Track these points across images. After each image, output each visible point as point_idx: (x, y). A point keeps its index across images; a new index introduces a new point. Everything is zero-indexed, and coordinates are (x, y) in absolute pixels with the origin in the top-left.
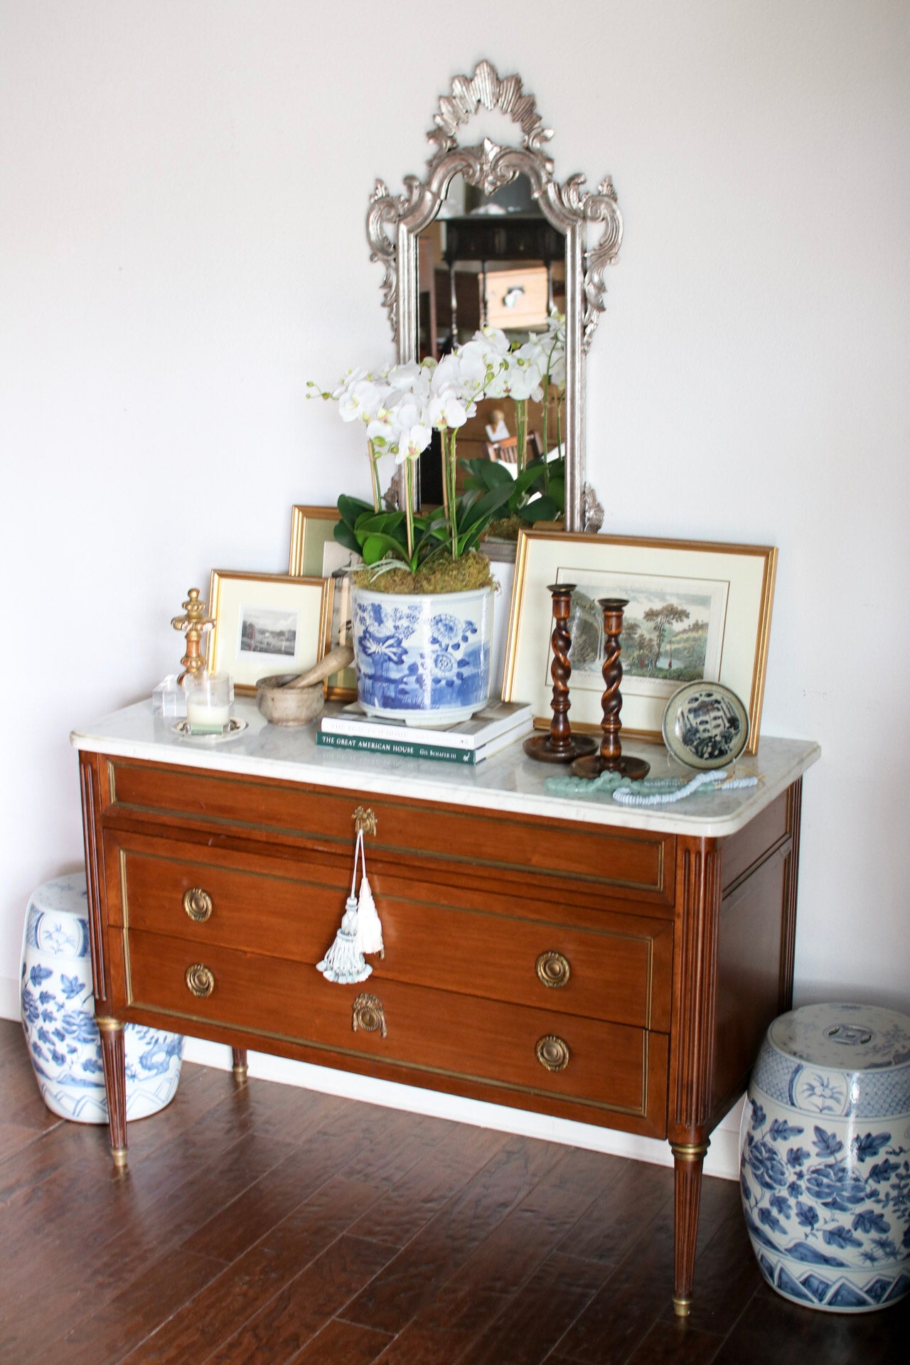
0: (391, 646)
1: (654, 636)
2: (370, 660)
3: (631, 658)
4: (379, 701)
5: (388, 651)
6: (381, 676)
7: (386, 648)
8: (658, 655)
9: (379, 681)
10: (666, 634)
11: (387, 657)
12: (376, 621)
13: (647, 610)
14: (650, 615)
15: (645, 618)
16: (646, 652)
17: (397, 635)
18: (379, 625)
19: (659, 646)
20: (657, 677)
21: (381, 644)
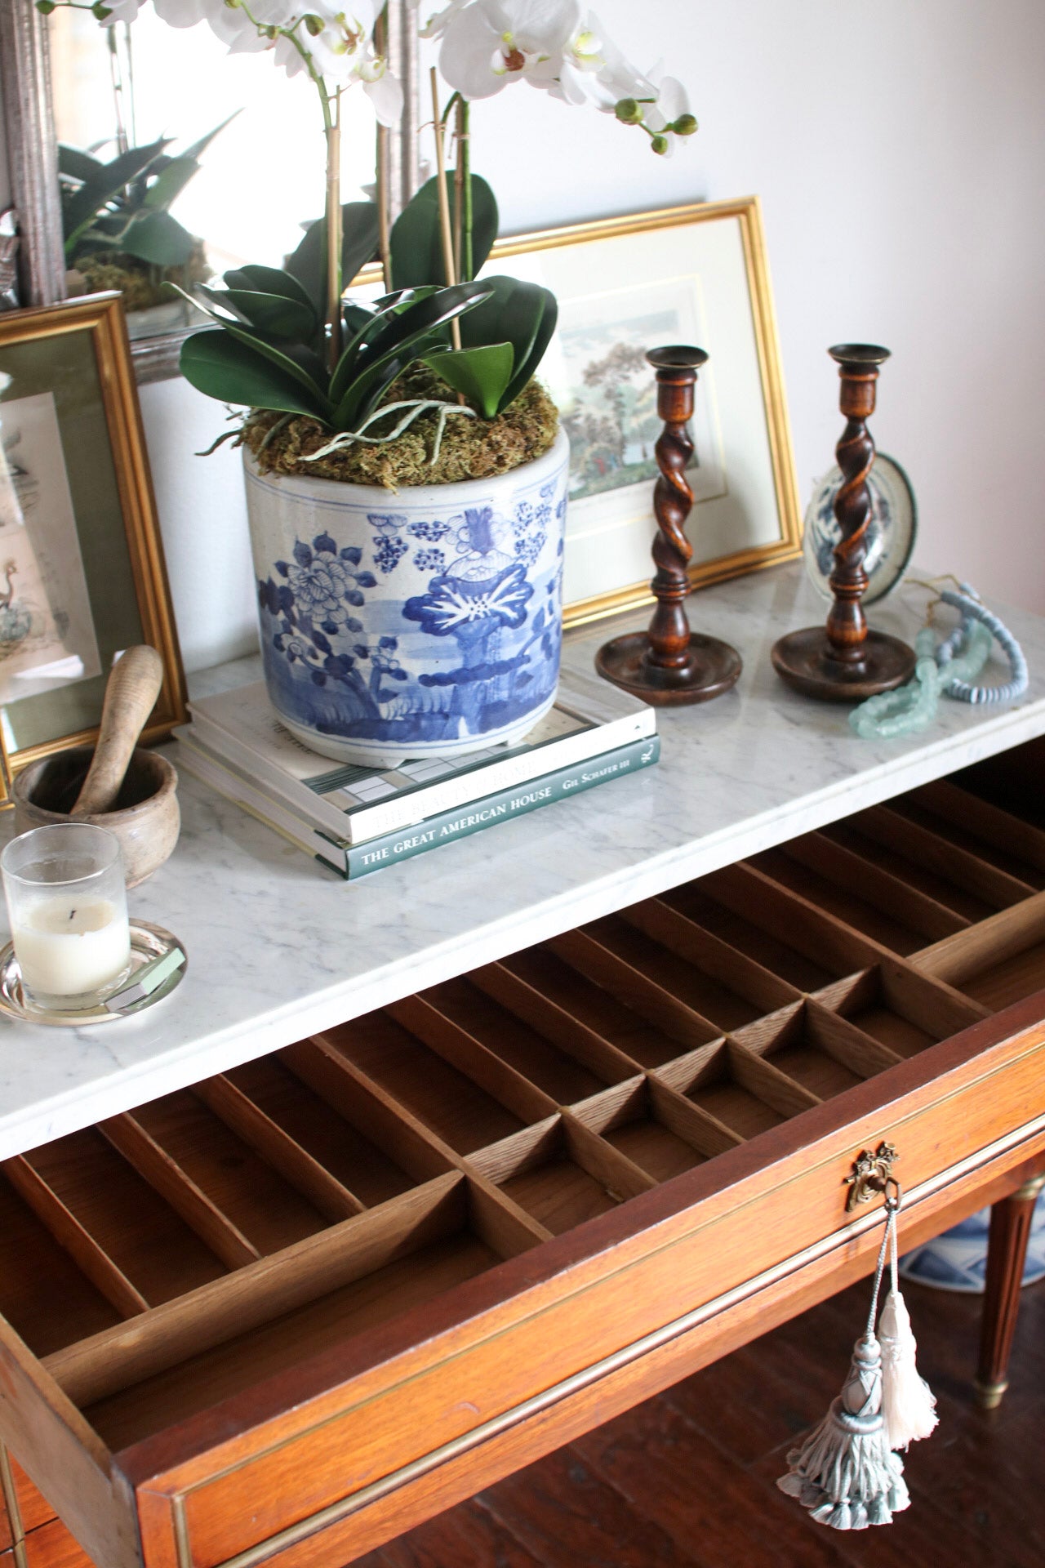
0: (509, 591)
1: (608, 411)
2: (451, 640)
3: (582, 465)
4: (469, 723)
5: (497, 607)
6: (483, 665)
7: (496, 600)
8: (622, 444)
9: (476, 678)
10: (623, 400)
11: (497, 619)
12: (475, 549)
13: (585, 366)
14: (593, 375)
15: (586, 382)
16: (603, 444)
17: (520, 562)
18: (484, 553)
19: (619, 424)
20: (630, 483)
21: (485, 596)
